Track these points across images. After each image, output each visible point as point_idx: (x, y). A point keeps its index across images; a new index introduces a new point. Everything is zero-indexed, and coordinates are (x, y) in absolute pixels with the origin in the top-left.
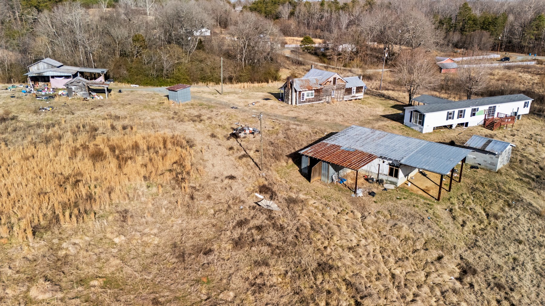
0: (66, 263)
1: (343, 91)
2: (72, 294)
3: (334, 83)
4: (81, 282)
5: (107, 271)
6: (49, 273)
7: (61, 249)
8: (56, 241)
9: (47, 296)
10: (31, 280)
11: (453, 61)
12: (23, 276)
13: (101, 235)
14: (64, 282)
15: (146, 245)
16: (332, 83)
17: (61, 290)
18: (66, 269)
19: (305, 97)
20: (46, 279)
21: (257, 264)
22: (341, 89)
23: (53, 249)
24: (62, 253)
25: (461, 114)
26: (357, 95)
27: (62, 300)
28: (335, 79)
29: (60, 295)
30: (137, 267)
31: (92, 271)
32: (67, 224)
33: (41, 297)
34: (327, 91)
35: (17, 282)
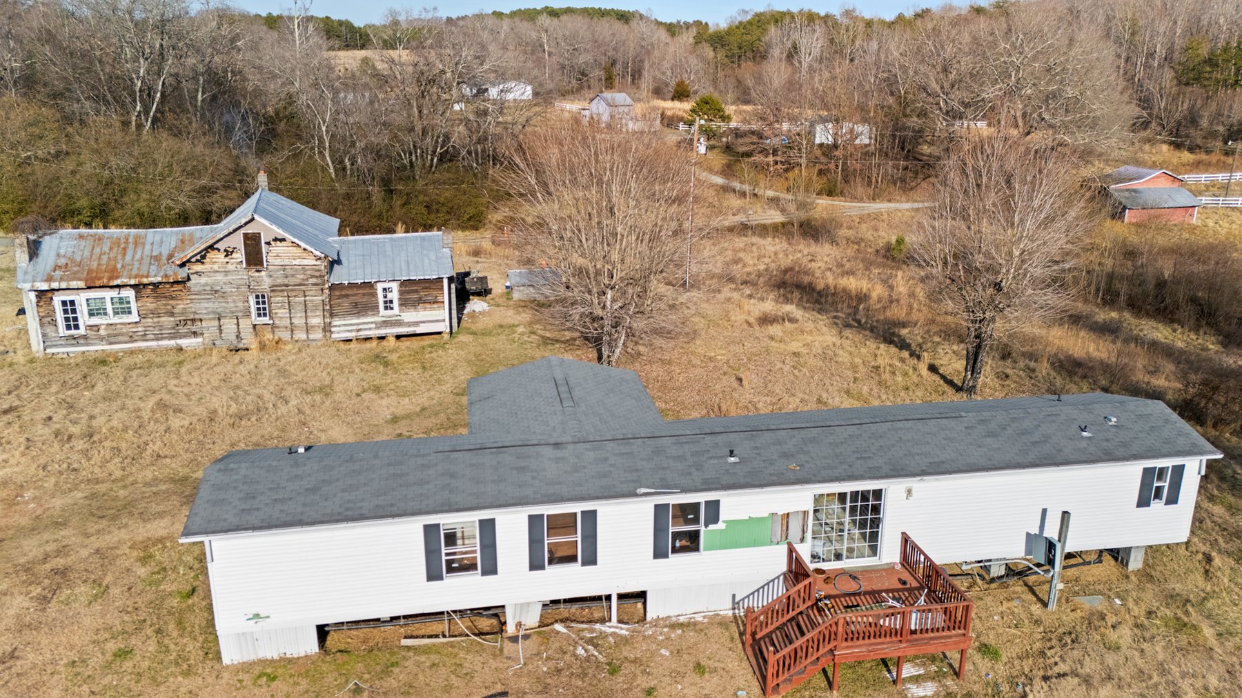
1: (319, 296)
3: (253, 258)
11: (1177, 184)
16: (240, 256)
19: (85, 319)
22: (300, 286)
26: (410, 316)
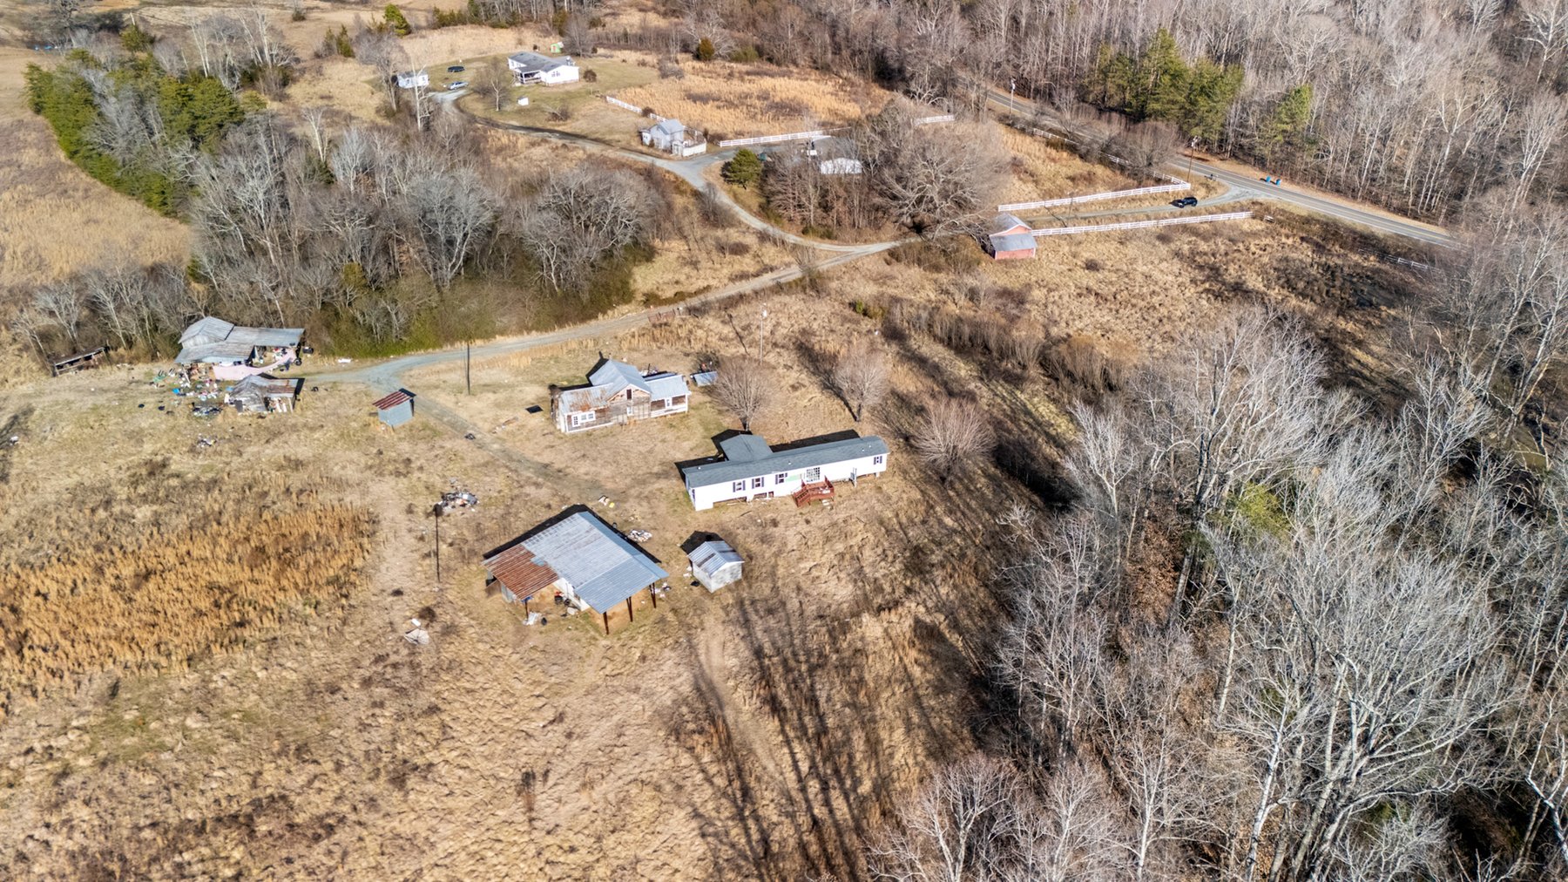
0: (214, 696)
1: (647, 405)
2: (217, 725)
3: (629, 396)
4: (225, 714)
5: (246, 706)
6: (201, 705)
7: (212, 681)
8: (207, 673)
9: (198, 725)
10: (187, 710)
12: (181, 707)
13: (246, 668)
14: (213, 712)
15: (282, 680)
16: (625, 397)
17: (209, 721)
18: (214, 701)
19: (580, 421)
20: (199, 711)
21: (375, 705)
22: (643, 403)
23: (206, 681)
24: (212, 686)
25: (758, 483)
26: (675, 407)
27: (209, 729)
28: (629, 392)
29: (208, 725)
30: (271, 703)
31: (233, 705)
32: (219, 654)
33: (194, 726)
34: (617, 409)
35: (176, 712)
